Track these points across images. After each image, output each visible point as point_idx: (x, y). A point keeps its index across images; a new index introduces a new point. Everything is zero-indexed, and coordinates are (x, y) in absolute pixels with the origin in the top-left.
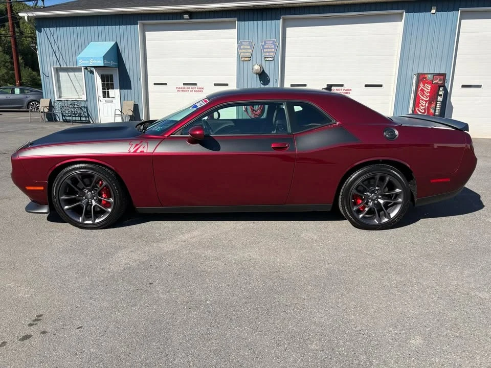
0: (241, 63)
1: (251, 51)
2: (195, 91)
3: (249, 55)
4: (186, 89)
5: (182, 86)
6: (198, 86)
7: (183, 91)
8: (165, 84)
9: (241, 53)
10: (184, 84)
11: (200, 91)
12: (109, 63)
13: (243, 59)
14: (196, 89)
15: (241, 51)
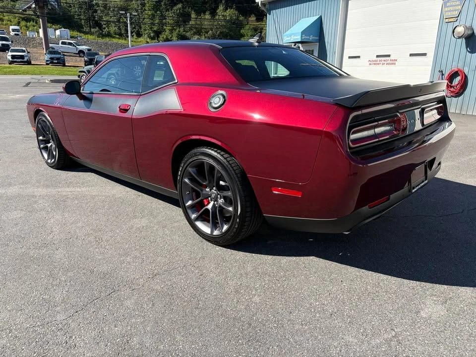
0: (445, 25)
1: (460, 7)
2: (387, 64)
3: (456, 13)
4: (378, 62)
5: (375, 58)
6: (392, 58)
7: (375, 64)
8: (359, 57)
9: (446, 12)
10: (378, 56)
11: (393, 64)
12: (309, 37)
13: (447, 20)
14: (389, 62)
15: (446, 9)
